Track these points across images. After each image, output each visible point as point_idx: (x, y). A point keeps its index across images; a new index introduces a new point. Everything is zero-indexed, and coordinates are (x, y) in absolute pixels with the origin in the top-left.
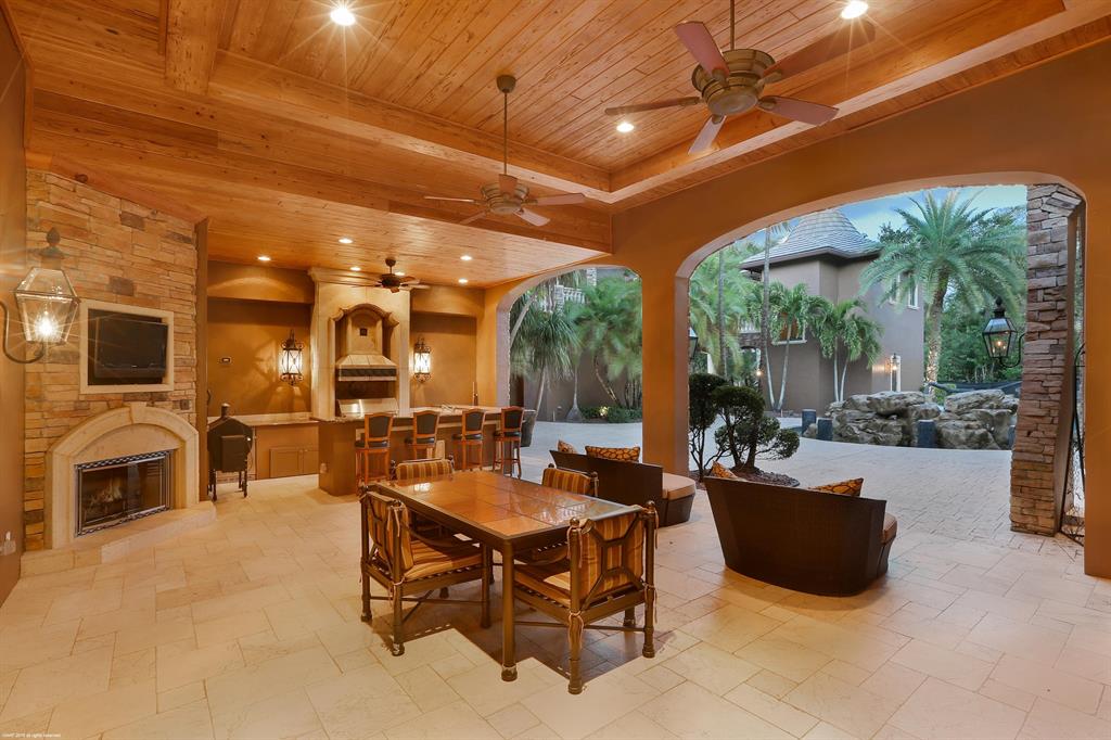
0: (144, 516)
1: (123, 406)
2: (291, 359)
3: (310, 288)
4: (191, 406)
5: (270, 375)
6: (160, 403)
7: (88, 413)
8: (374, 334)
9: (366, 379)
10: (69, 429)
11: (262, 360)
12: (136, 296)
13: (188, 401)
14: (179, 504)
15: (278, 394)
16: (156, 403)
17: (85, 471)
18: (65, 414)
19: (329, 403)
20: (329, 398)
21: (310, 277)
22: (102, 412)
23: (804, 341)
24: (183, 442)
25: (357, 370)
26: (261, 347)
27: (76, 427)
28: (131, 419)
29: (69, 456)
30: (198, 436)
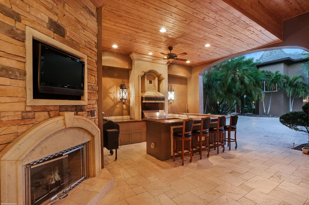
0: (73, 187)
1: (59, 115)
2: (124, 93)
3: (130, 62)
4: (96, 114)
5: (114, 100)
6: (81, 113)
7: (34, 121)
8: (154, 83)
9: (154, 102)
10: (18, 136)
11: (111, 93)
12: (66, 38)
13: (94, 111)
14: (92, 174)
15: (117, 107)
16: (79, 113)
17: (32, 167)
18: (13, 122)
19: (139, 111)
20: (139, 110)
21: (130, 57)
22: (45, 120)
23: (277, 91)
24: (93, 136)
25: (151, 98)
26: (110, 88)
27: (23, 133)
28: (65, 124)
29: (18, 160)
30: (100, 132)
